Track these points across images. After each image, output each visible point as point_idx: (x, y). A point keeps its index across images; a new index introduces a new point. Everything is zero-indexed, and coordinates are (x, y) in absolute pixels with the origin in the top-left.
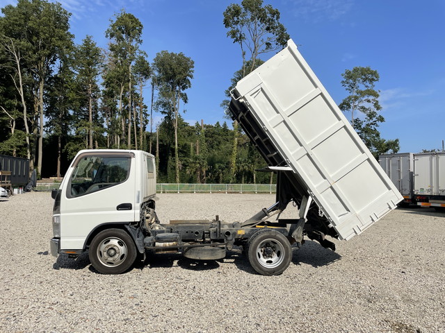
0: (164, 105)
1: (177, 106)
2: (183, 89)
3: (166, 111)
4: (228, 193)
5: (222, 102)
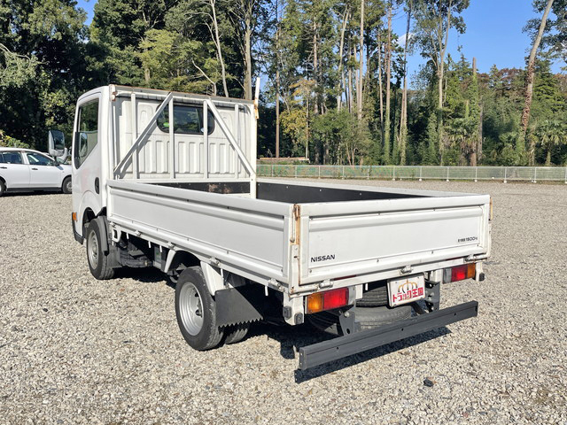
0: (424, 43)
1: (443, 42)
2: (459, 11)
3: (427, 52)
4: (509, 182)
5: (526, 24)
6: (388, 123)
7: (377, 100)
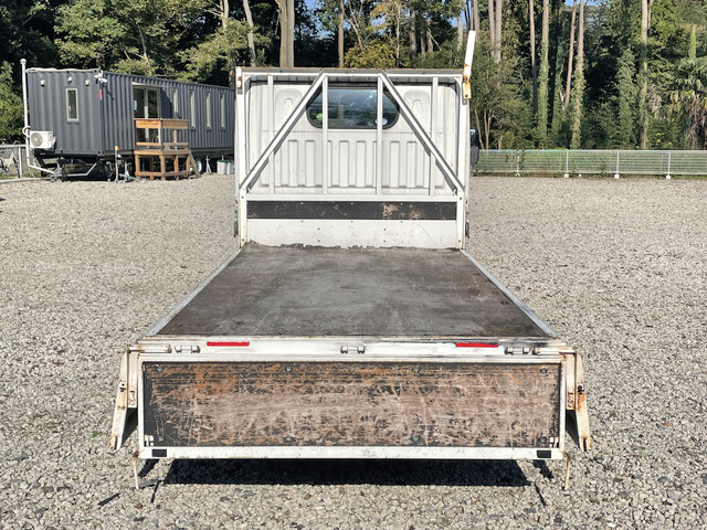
6: (545, 67)
7: (525, 24)
